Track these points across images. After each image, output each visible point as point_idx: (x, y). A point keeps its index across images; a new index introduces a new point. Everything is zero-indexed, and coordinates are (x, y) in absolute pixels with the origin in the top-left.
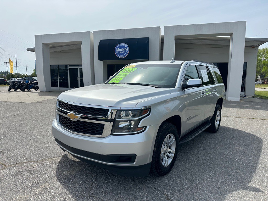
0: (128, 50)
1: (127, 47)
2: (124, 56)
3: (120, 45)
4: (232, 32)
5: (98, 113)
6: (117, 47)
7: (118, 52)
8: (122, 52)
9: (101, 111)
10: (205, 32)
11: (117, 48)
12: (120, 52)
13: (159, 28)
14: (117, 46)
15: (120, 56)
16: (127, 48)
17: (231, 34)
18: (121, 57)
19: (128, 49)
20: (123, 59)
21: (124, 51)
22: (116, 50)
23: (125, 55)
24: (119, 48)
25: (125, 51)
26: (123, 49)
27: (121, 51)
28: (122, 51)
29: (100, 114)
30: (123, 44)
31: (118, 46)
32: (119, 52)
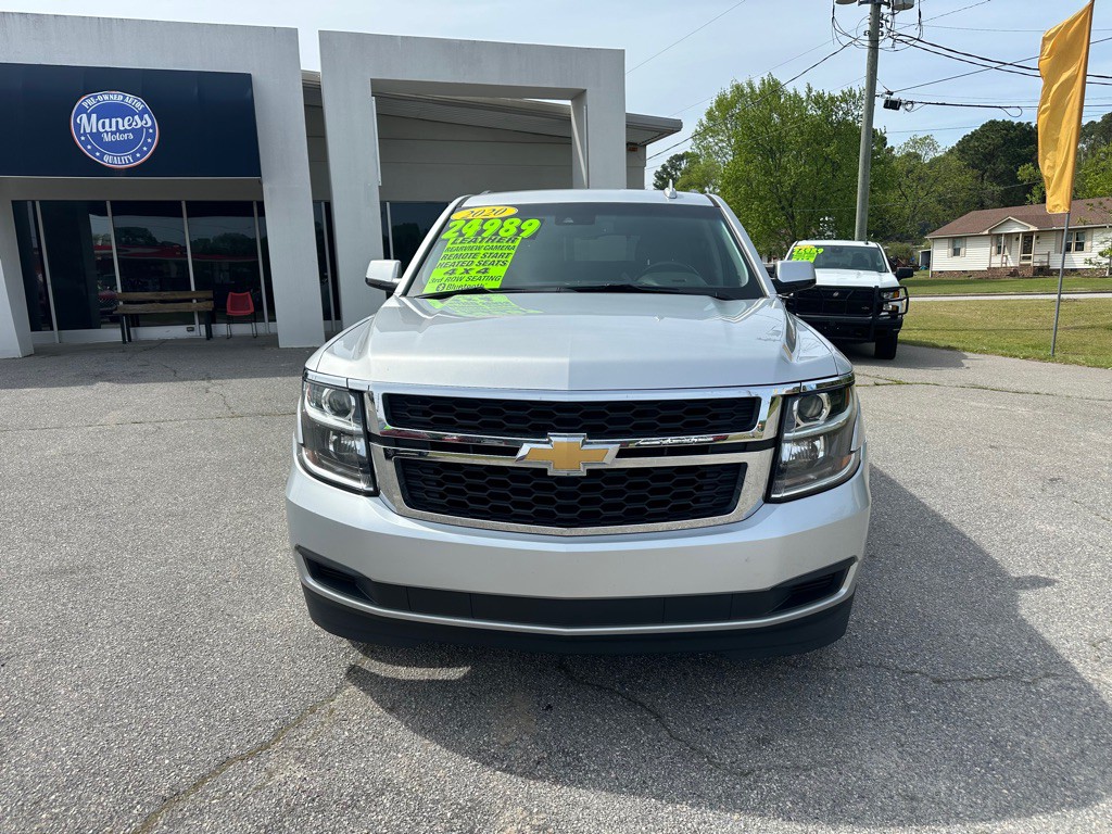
0: (153, 127)
1: (144, 111)
2: (133, 155)
3: (100, 98)
4: (583, 88)
5: (706, 423)
6: (82, 110)
7: (91, 133)
8: (119, 137)
9: (714, 411)
10: (490, 75)
11: (84, 116)
12: (107, 138)
13: (291, 35)
14: (84, 104)
15: (106, 158)
16: (146, 116)
17: (578, 96)
18: (109, 160)
19: (150, 124)
20: (129, 172)
21: (126, 131)
22: (78, 126)
23: (139, 151)
24: (94, 116)
25: (137, 132)
26: (124, 124)
27: (112, 133)
28: (114, 129)
29: (712, 423)
30: (116, 97)
31: (88, 102)
32: (97, 136)
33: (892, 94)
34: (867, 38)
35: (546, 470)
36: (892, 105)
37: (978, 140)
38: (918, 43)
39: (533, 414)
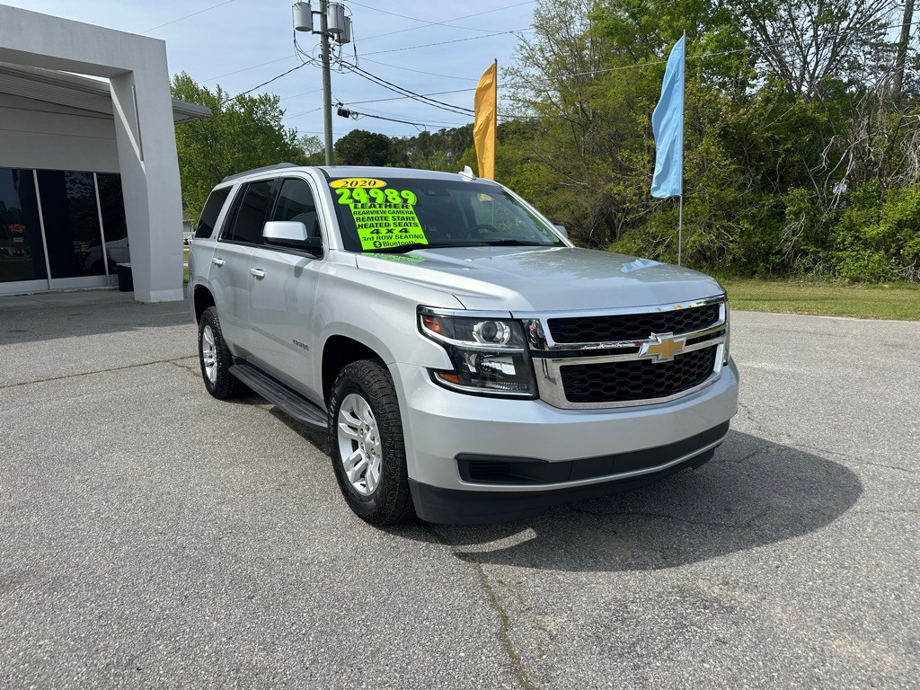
4: (131, 70)
17: (120, 75)
33: (342, 105)
34: (321, 60)
35: (650, 360)
36: (344, 113)
37: (349, 143)
38: (356, 70)
39: (641, 323)
